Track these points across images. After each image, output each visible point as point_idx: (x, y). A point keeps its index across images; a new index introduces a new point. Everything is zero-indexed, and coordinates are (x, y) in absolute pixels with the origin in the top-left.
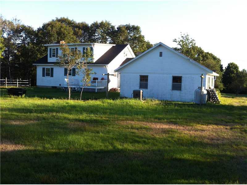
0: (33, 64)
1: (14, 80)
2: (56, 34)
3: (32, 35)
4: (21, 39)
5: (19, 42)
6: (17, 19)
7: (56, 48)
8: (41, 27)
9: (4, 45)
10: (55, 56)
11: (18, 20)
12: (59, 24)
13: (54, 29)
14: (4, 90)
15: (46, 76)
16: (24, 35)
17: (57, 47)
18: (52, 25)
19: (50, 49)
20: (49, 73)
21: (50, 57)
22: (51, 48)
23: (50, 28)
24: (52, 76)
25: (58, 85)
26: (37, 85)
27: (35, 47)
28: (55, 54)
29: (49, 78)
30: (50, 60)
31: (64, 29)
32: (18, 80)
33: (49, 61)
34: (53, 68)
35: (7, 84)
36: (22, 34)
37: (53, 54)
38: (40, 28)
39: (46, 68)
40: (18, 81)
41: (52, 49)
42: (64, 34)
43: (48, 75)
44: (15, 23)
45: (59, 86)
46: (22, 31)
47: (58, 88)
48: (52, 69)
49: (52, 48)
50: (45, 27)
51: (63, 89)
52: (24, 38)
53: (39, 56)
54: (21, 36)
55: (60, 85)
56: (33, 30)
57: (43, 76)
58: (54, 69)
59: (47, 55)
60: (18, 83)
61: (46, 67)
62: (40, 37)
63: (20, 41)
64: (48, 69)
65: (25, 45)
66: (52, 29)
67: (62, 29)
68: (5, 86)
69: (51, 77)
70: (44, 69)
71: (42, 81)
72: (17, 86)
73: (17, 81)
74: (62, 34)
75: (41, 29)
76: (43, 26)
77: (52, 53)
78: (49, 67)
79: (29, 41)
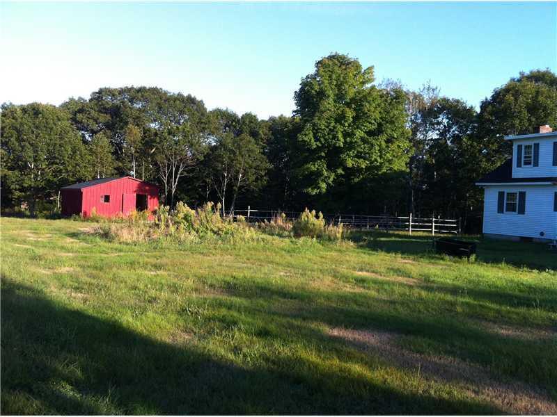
0: (477, 184)
1: (426, 219)
2: (525, 112)
3: (463, 118)
4: (439, 130)
5: (434, 135)
6: (431, 86)
7: (535, 144)
8: (489, 98)
9: (412, 144)
10: (530, 163)
11: (433, 90)
12: (531, 86)
13: (521, 99)
14: (414, 240)
15: (507, 211)
16: (445, 121)
17: (536, 142)
18: (517, 92)
19: (520, 147)
20: (514, 204)
21: (519, 165)
22: (520, 143)
23: (510, 98)
24: (522, 211)
25: (536, 235)
26: (484, 232)
27: (475, 144)
28: (530, 157)
29: (514, 216)
30: (517, 172)
31: (546, 97)
32: (434, 219)
33: (514, 175)
34: (525, 193)
35: (413, 226)
36: (440, 119)
37: (525, 157)
38: (486, 99)
39: (508, 194)
40: (436, 222)
41: (523, 147)
42: (545, 109)
43: (511, 208)
44: (426, 98)
45: (539, 236)
46: (440, 111)
47: (538, 241)
48: (522, 195)
49: (524, 144)
50: (498, 96)
51: (553, 246)
52: (445, 126)
53: (484, 164)
54: (439, 123)
55: (542, 234)
56: (465, 107)
57: (500, 210)
58: (527, 194)
59: (511, 160)
60: (434, 224)
61: (507, 191)
62: (489, 120)
63: (437, 134)
64: (511, 195)
65: (446, 142)
66: (516, 100)
67: (540, 98)
68: (409, 230)
69: (519, 213)
70: (501, 195)
71: (496, 222)
72: (431, 232)
73: (431, 222)
74: (539, 109)
75: (490, 103)
76: (493, 96)
77: (523, 155)
78: (517, 190)
79: (456, 132)
